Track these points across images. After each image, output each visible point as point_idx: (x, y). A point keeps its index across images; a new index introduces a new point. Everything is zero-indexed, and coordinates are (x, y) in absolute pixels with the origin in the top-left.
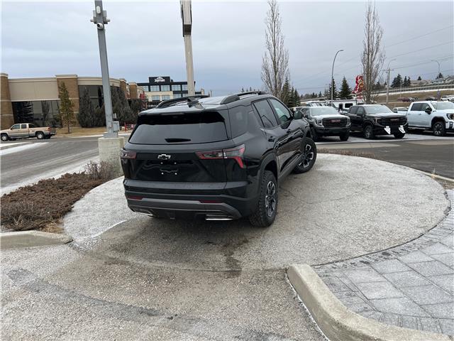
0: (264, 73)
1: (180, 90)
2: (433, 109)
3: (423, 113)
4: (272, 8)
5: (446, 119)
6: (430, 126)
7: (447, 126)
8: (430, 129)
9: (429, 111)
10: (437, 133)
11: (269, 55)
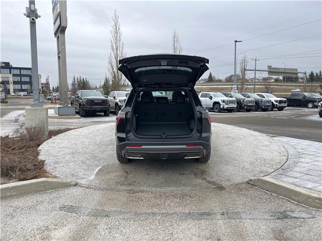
0: (110, 67)
1: (19, 73)
2: (213, 97)
3: (208, 99)
4: (115, 24)
5: (221, 103)
6: (212, 106)
7: (222, 107)
8: (212, 109)
9: (211, 98)
10: (216, 110)
11: (113, 55)
